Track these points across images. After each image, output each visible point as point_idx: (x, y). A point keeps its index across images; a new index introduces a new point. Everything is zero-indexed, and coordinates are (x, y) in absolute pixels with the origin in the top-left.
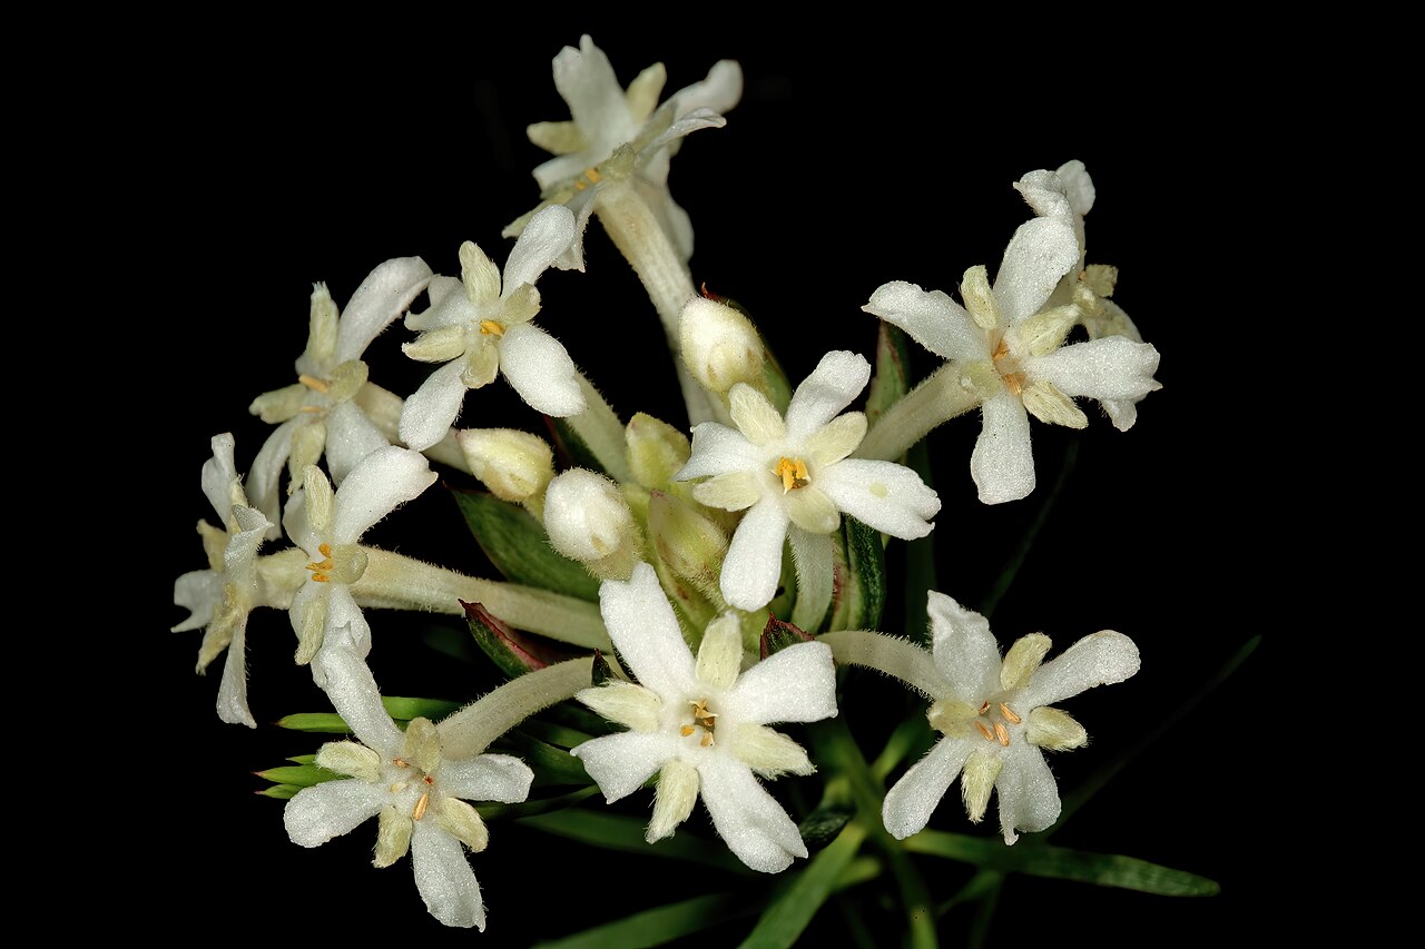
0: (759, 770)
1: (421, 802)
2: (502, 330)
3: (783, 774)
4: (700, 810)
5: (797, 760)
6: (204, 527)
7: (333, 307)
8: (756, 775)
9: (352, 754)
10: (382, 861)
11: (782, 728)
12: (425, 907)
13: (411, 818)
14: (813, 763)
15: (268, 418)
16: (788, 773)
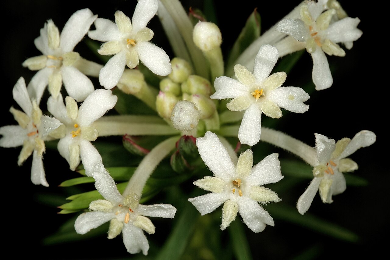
0: (260, 202)
1: (127, 217)
2: (135, 42)
3: (269, 202)
4: (239, 217)
5: (274, 197)
6: (13, 110)
7: (57, 29)
8: (259, 203)
9: (103, 205)
10: (111, 237)
11: (266, 186)
12: (126, 250)
13: (122, 222)
14: (280, 198)
15: (32, 68)
16: (271, 202)
